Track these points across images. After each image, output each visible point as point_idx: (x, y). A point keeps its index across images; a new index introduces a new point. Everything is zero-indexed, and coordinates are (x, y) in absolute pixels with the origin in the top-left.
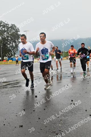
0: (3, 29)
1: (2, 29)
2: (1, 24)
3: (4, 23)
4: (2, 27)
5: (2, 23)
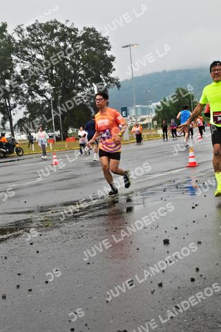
0: (62, 44)
1: (57, 44)
2: (55, 31)
3: (63, 26)
4: (56, 39)
5: (56, 28)
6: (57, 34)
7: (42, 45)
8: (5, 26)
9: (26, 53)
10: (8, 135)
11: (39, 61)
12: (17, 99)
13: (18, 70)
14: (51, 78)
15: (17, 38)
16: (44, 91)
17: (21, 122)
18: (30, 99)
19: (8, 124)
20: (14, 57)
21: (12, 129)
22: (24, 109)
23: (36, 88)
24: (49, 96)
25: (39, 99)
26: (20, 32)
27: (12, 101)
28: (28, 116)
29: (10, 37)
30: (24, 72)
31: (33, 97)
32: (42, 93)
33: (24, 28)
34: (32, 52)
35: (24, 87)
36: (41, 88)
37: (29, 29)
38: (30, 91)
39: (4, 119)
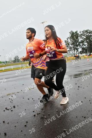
0: (90, 34)
1: (88, 34)
4: (88, 33)
5: (88, 31)
6: (89, 32)
7: (85, 35)
8: (77, 31)
9: (82, 37)
10: (78, 55)
11: (84, 38)
13: (80, 41)
14: (87, 42)
15: (80, 34)
17: (80, 52)
18: (82, 47)
20: (79, 38)
21: (78, 53)
22: (81, 49)
23: (84, 44)
24: (87, 46)
25: (84, 47)
26: (80, 32)
27: (79, 47)
28: (82, 50)
29: (78, 34)
30: (81, 41)
31: (83, 46)
32: (85, 45)
33: (81, 31)
34: (83, 36)
35: (81, 44)
36: (85, 44)
37: (82, 32)
39: (77, 51)
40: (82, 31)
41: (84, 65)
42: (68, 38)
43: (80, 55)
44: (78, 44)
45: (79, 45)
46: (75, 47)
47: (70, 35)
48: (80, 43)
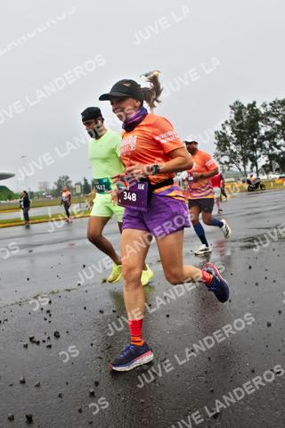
7: (279, 114)
8: (255, 103)
9: (268, 120)
11: (277, 125)
12: (261, 151)
13: (262, 132)
15: (263, 111)
16: (280, 146)
17: (264, 166)
18: (270, 151)
19: (255, 168)
20: (260, 123)
21: (257, 172)
22: (266, 158)
23: (275, 144)
24: (283, 149)
25: (277, 151)
26: (264, 106)
27: (258, 153)
28: (268, 163)
29: (257, 110)
30: (266, 133)
31: (273, 150)
32: (278, 147)
33: (268, 103)
34: (272, 119)
35: (266, 144)
36: (278, 144)
37: (271, 104)
38: (270, 146)
39: (253, 165)
40: (271, 101)
41: (275, 207)
42: (226, 122)
43: (263, 177)
44: (258, 143)
45: (260, 145)
46: (248, 151)
47: (233, 115)
48: (263, 139)
